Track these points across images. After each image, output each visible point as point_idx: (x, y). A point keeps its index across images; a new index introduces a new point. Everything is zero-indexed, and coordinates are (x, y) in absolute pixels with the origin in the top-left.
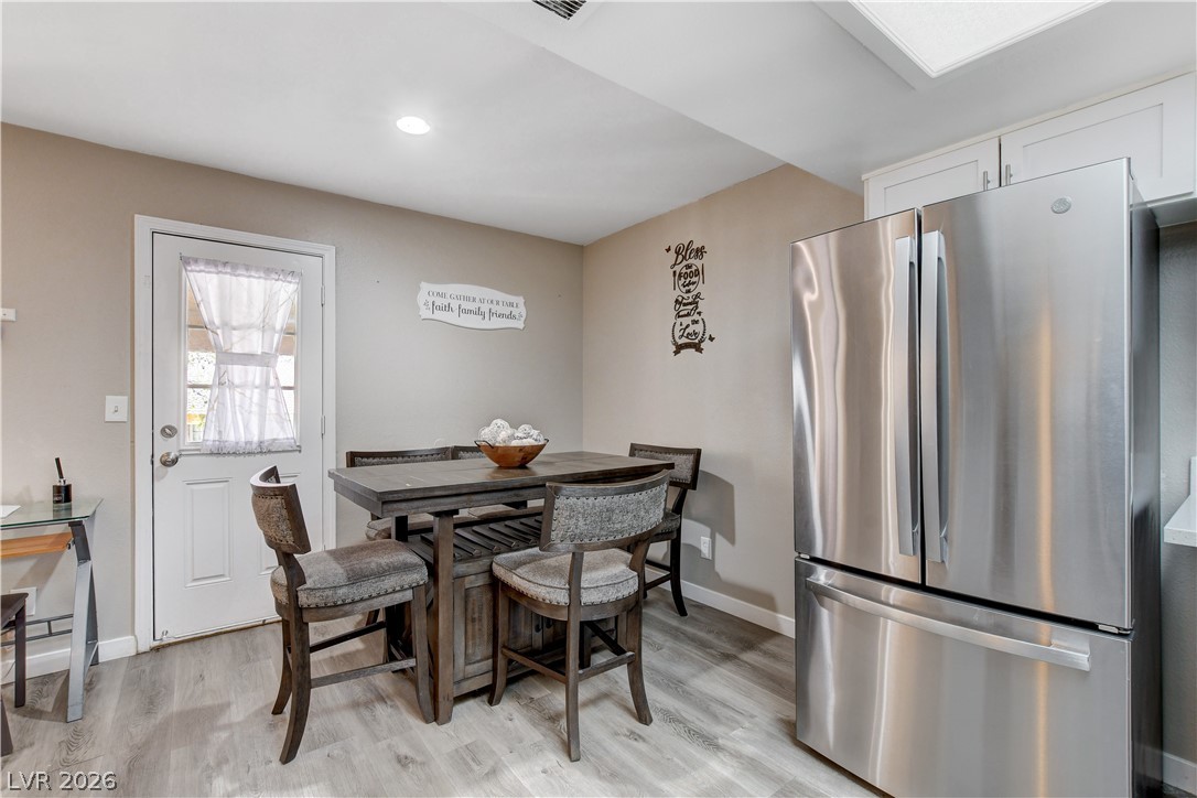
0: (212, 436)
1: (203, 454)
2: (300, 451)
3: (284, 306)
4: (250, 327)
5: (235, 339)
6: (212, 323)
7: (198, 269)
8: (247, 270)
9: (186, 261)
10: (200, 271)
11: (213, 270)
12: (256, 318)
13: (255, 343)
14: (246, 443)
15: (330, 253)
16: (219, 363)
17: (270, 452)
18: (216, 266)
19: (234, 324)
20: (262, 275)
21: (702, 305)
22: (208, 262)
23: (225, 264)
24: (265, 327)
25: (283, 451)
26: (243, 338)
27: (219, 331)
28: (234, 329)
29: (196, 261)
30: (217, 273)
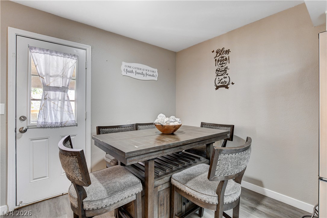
0: (41, 120)
1: (38, 128)
2: (77, 126)
3: (71, 69)
4: (57, 76)
5: (51, 81)
6: (41, 74)
7: (36, 51)
8: (56, 53)
9: (31, 48)
10: (37, 52)
11: (42, 52)
12: (60, 73)
13: (59, 83)
14: (55, 123)
15: (89, 48)
16: (44, 90)
17: (65, 126)
18: (44, 51)
19: (51, 74)
20: (62, 55)
21: (228, 72)
22: (40, 49)
23: (47, 50)
24: (63, 76)
25: (70, 126)
26: (54, 80)
27: (44, 77)
28: (51, 77)
29: (35, 48)
30: (44, 54)
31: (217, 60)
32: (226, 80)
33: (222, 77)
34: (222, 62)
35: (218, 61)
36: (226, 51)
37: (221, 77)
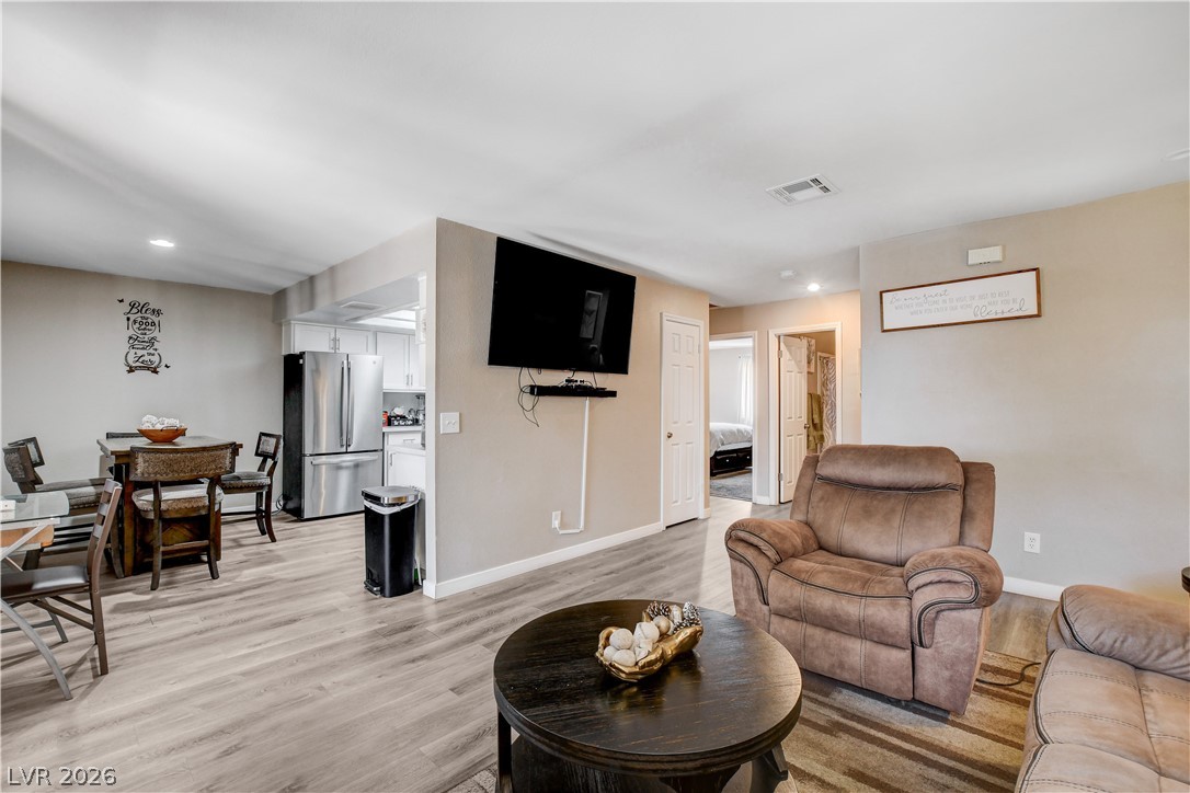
21: (156, 345)
31: (131, 320)
32: (152, 358)
33: (145, 352)
34: (143, 326)
35: (135, 322)
36: (154, 311)
37: (140, 353)
